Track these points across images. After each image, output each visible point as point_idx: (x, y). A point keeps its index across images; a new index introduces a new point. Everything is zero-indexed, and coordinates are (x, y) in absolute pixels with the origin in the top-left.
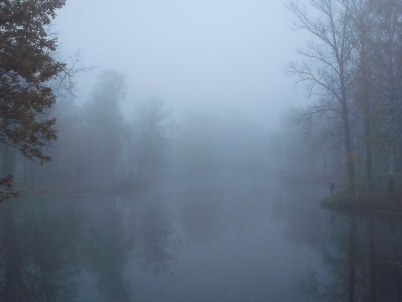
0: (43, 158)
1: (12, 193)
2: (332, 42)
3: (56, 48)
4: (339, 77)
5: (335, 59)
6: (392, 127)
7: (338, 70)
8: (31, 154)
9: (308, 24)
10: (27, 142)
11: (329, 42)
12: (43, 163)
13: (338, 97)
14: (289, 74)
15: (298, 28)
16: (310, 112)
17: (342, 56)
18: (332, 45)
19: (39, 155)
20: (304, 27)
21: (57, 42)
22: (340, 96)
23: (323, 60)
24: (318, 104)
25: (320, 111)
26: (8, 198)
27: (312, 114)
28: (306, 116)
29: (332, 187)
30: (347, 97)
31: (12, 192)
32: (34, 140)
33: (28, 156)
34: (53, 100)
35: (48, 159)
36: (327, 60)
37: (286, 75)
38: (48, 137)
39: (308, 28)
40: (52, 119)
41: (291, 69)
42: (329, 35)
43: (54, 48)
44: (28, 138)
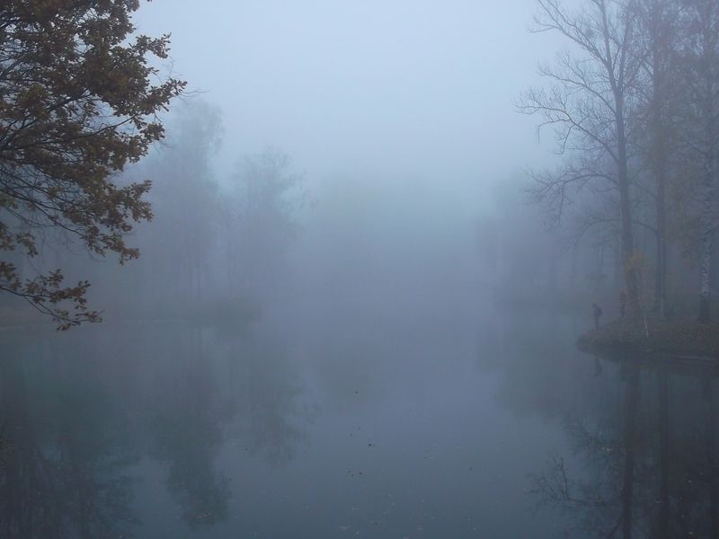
0: (125, 252)
1: (86, 315)
2: (604, 55)
3: (166, 53)
4: (615, 118)
5: (608, 86)
6: (708, 208)
7: (614, 104)
8: (102, 244)
9: (561, 21)
10: (102, 222)
11: (599, 56)
12: (124, 261)
13: (612, 153)
14: (526, 110)
15: (542, 28)
16: (563, 179)
17: (621, 81)
18: (603, 61)
19: (119, 247)
20: (554, 27)
21: (169, 42)
22: (616, 151)
23: (585, 86)
24: (577, 165)
25: (578, 178)
26: (78, 323)
27: (565, 182)
28: (555, 187)
29: (598, 313)
30: (628, 154)
31: (86, 311)
32: (115, 220)
33: (97, 249)
34: (143, 149)
35: (134, 253)
36: (594, 87)
37: (522, 112)
38: (136, 215)
39: (561, 28)
40: (143, 183)
41: (530, 102)
42: (600, 43)
43: (163, 53)
44: (104, 217)
